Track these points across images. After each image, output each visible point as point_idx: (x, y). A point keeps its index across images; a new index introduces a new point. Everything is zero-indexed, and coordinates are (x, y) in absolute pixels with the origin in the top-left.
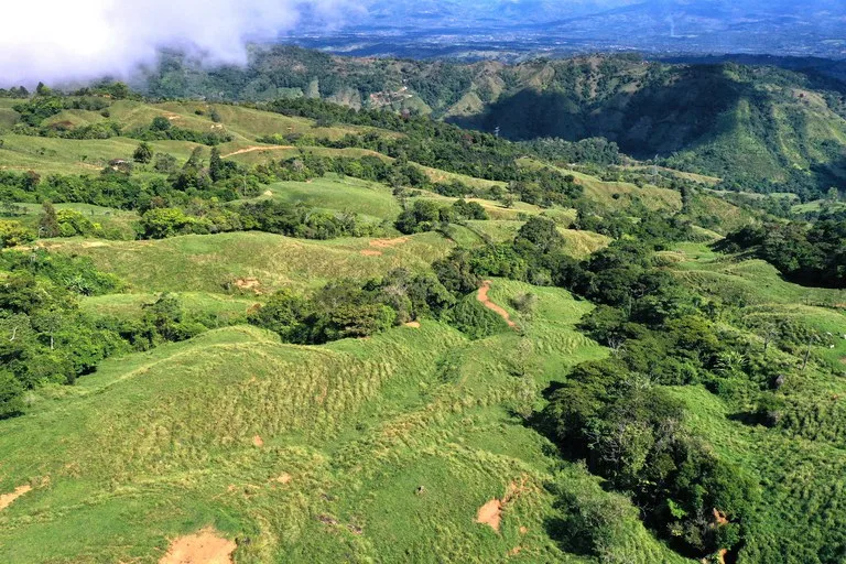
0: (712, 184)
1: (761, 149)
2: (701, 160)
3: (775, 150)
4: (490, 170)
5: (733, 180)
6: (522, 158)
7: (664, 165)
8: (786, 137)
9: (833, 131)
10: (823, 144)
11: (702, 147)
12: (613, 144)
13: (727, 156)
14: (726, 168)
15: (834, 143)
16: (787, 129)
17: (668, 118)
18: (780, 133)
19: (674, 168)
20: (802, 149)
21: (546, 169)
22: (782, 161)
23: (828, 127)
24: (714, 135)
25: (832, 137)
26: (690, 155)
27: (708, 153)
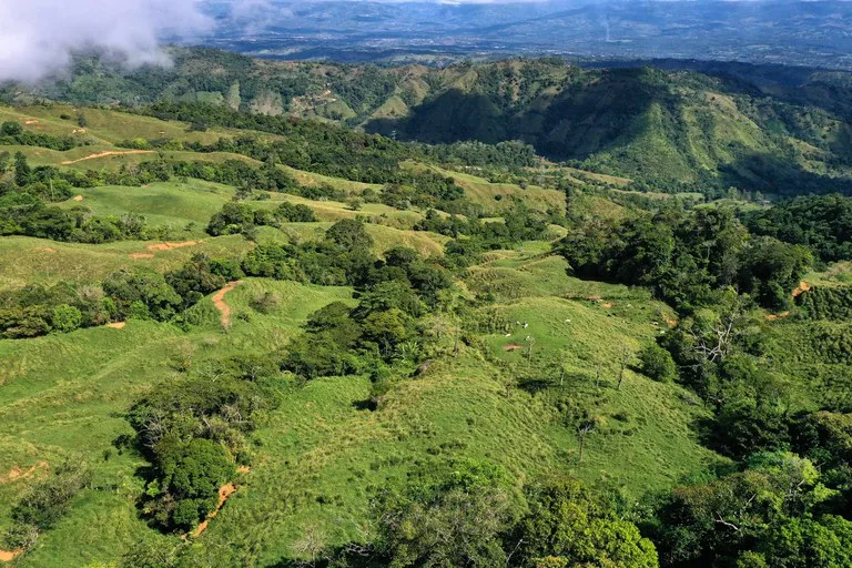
0: (622, 185)
1: (672, 151)
2: (615, 162)
3: (685, 151)
4: (369, 173)
5: (644, 181)
6: (407, 161)
7: (577, 167)
8: (695, 139)
9: (739, 132)
10: (730, 145)
11: (617, 149)
12: (531, 146)
13: (640, 157)
14: (639, 169)
15: (740, 144)
16: (696, 131)
17: (586, 121)
18: (689, 135)
19: (586, 170)
20: (710, 150)
21: (428, 172)
22: (691, 162)
23: (735, 129)
24: (630, 138)
25: (737, 139)
26: (605, 157)
27: (622, 155)
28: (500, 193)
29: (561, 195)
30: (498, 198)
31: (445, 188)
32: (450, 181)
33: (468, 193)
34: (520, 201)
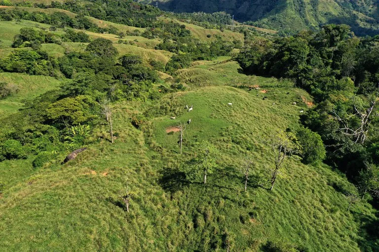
0: (273, 34)
1: (297, 17)
2: (270, 23)
3: (304, 17)
4: (139, 22)
5: (283, 32)
6: (160, 17)
7: (251, 25)
8: (309, 11)
9: (330, 8)
10: (325, 14)
11: (271, 16)
12: (229, 15)
13: (282, 20)
14: (281, 26)
15: (330, 14)
16: (309, 7)
17: (256, 3)
18: (306, 9)
19: (256, 26)
20: (316, 17)
21: (172, 22)
22: (307, 22)
23: (328, 6)
24: (277, 11)
25: (330, 11)
26: (265, 20)
27: (273, 19)
28: (209, 34)
29: (242, 35)
30: (208, 36)
31: (180, 30)
32: (183, 27)
33: (192, 33)
34: (220, 38)
